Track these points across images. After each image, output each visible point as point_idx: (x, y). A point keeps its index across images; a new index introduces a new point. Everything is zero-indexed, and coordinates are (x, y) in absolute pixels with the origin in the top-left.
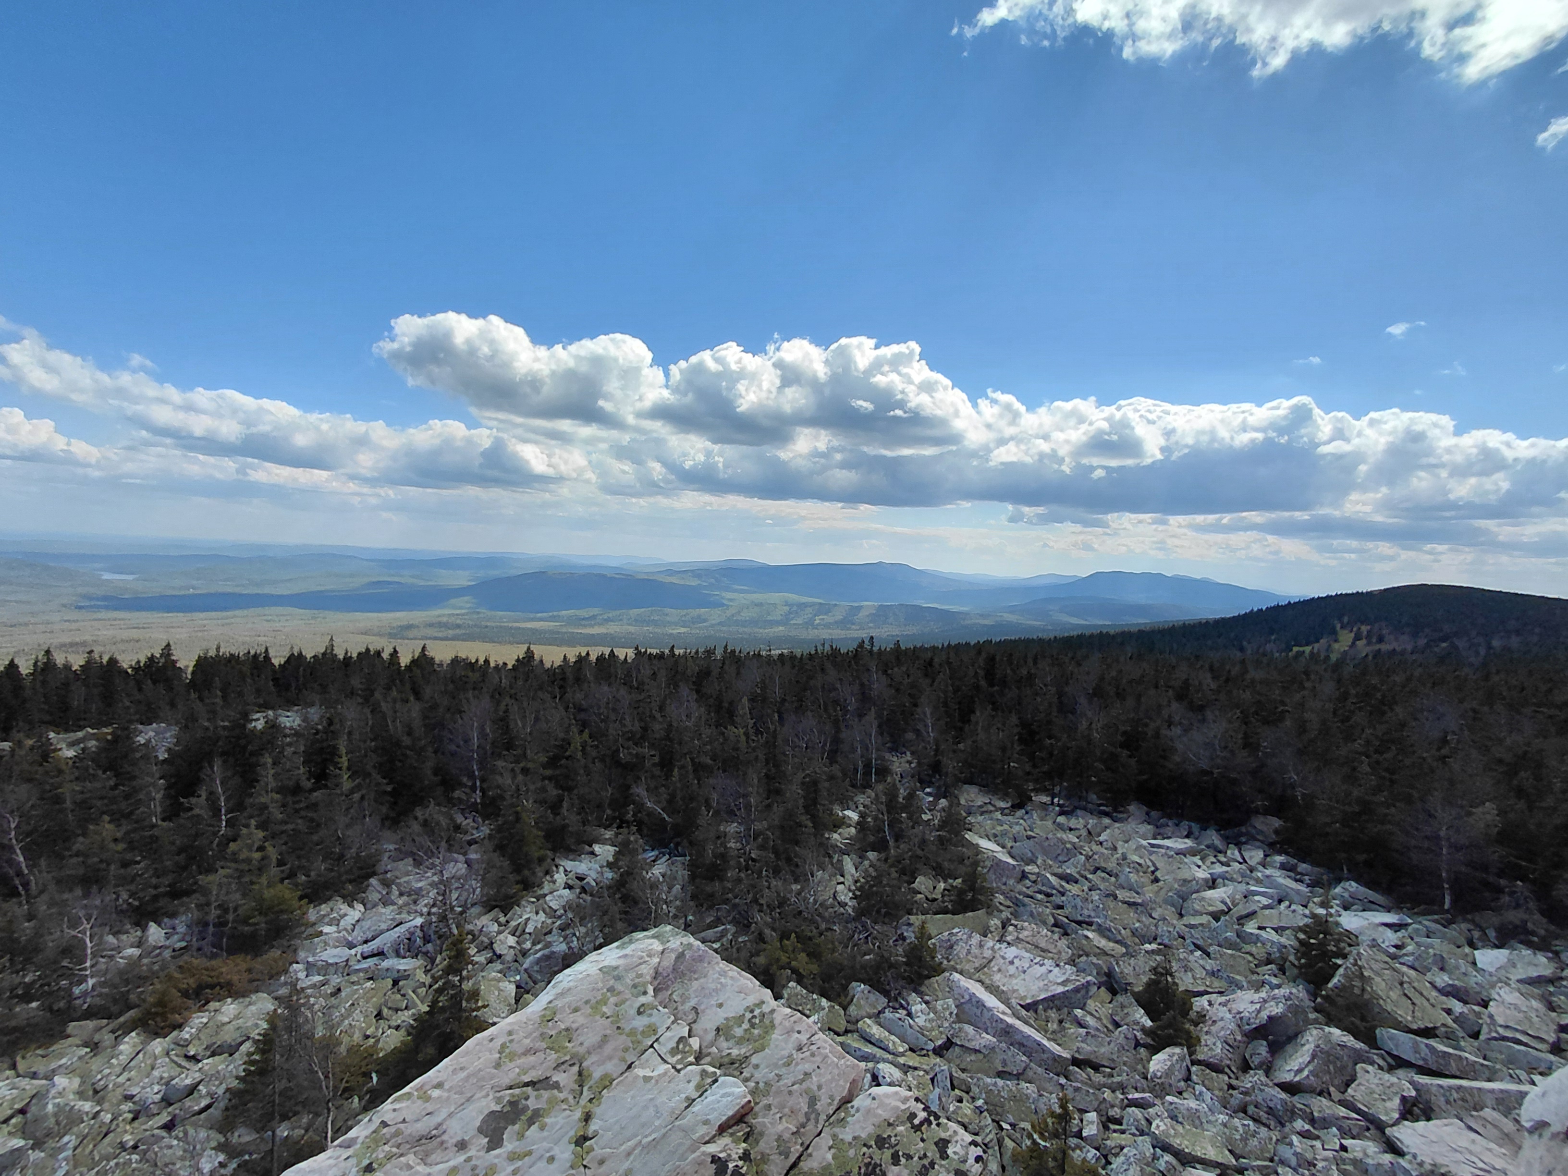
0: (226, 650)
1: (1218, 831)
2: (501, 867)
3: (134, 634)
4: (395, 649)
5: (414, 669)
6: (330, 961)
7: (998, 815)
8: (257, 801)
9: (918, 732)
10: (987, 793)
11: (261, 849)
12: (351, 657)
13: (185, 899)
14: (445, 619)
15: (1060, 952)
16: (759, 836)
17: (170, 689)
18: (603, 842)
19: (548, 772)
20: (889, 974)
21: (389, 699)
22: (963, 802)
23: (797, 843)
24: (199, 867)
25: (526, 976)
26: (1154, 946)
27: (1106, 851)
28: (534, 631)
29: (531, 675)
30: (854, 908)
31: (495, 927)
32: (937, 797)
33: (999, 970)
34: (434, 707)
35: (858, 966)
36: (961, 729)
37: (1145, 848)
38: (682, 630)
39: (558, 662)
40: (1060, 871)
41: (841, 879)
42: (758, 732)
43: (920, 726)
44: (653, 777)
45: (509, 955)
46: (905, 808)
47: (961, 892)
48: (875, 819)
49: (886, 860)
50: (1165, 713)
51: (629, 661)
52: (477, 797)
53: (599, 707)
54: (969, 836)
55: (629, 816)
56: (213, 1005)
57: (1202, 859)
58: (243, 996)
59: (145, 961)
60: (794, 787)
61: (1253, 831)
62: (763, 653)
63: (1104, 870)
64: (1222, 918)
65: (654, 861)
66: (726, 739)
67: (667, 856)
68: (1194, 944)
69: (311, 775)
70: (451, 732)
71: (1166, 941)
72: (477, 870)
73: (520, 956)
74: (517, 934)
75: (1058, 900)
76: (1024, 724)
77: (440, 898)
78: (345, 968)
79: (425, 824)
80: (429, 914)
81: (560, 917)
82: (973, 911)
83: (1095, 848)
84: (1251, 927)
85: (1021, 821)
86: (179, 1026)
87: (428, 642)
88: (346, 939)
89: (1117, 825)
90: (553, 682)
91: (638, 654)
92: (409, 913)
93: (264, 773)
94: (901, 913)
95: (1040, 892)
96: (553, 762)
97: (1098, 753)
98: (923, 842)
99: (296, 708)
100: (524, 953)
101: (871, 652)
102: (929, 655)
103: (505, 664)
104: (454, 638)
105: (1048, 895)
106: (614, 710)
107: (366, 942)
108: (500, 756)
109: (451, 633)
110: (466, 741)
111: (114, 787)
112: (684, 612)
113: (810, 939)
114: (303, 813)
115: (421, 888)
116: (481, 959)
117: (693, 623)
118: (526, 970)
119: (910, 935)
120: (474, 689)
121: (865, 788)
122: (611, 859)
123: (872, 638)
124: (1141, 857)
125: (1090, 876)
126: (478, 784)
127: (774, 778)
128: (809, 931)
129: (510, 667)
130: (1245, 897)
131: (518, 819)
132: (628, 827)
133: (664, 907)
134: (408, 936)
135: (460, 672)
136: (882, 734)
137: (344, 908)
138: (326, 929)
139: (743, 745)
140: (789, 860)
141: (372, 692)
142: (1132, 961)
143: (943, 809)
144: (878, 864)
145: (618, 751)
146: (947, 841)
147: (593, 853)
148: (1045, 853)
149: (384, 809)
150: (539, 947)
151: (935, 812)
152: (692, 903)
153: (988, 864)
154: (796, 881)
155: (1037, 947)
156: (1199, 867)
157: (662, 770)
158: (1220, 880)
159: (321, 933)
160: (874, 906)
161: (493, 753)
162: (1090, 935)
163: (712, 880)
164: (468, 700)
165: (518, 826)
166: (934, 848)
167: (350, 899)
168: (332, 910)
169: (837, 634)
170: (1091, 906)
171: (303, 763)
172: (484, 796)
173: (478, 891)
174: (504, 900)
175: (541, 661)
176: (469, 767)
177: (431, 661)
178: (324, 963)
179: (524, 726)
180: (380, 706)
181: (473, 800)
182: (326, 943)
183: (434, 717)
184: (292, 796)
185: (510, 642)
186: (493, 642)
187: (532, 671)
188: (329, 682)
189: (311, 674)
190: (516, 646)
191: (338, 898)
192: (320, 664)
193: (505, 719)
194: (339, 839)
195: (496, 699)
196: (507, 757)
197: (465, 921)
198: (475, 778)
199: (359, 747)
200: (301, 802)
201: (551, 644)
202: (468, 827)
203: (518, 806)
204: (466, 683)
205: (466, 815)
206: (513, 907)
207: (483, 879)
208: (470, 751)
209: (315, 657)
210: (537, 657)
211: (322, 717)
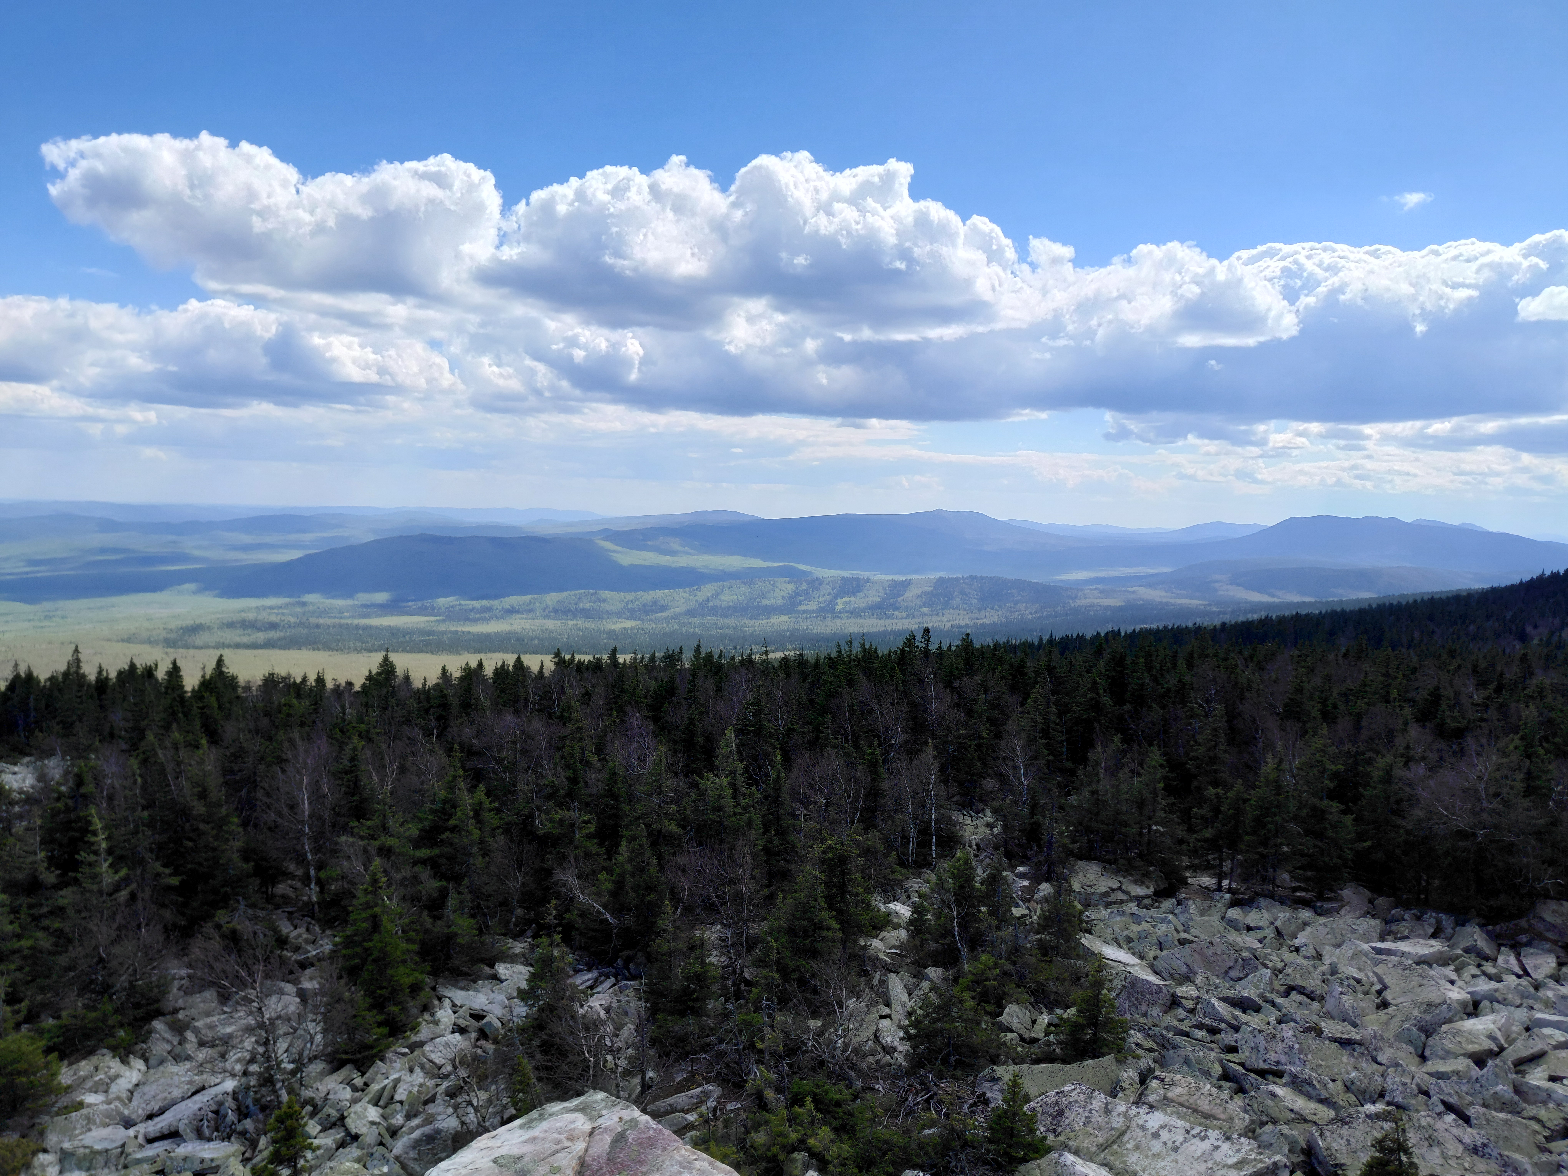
1: (1481, 926)
2: (351, 1001)
4: (174, 663)
5: (207, 694)
6: (98, 1147)
7: (1133, 907)
9: (1002, 779)
10: (1117, 872)
12: (107, 678)
14: (251, 616)
15: (1231, 1119)
16: (756, 944)
18: (511, 959)
19: (424, 853)
20: (962, 1157)
21: (168, 744)
22: (1076, 887)
23: (815, 954)
25: (397, 1167)
26: (1380, 1107)
27: (1305, 962)
28: (394, 632)
29: (392, 701)
30: (907, 1055)
31: (347, 1094)
32: (1036, 879)
33: (1137, 1148)
34: (240, 755)
35: (914, 1145)
36: (1073, 773)
37: (1366, 955)
38: (629, 624)
39: (433, 678)
40: (1231, 993)
41: (886, 1011)
42: (751, 782)
43: (1006, 769)
44: (588, 855)
45: (370, 1136)
46: (984, 898)
47: (1076, 1028)
48: (938, 915)
49: (956, 980)
50: (1400, 742)
51: (547, 673)
52: (313, 893)
53: (501, 748)
54: (1086, 940)
55: (550, 919)
57: (1457, 970)
60: (808, 868)
61: (1540, 927)
62: (756, 657)
63: (1301, 990)
64: (1490, 1063)
65: (591, 987)
66: (702, 794)
67: (613, 979)
68: (1444, 1102)
69: (51, 861)
70: (267, 793)
71: (1399, 1099)
72: (316, 1007)
73: (387, 1137)
74: (381, 1103)
75: (1228, 1038)
76: (1173, 764)
77: (261, 1050)
78: (120, 1157)
80: (245, 1073)
81: (447, 1076)
82: (1095, 1057)
83: (1288, 956)
84: (1537, 1077)
85: (1170, 917)
87: (226, 651)
88: (120, 1114)
89: (1322, 920)
90: (427, 711)
91: (561, 663)
92: (214, 1073)
94: (981, 1062)
95: (1200, 1026)
96: (429, 837)
97: (1292, 806)
98: (1016, 951)
99: (26, 759)
100: (394, 1132)
101: (926, 653)
102: (1020, 654)
103: (350, 684)
104: (269, 645)
105: (1213, 1031)
106: (525, 752)
107: (150, 1117)
108: (345, 829)
109: (261, 637)
110: (291, 807)
112: (630, 596)
113: (838, 1104)
115: (230, 1035)
116: (327, 1140)
117: (646, 612)
118: (397, 1158)
119: (996, 1097)
120: (302, 724)
121: (921, 866)
122: (524, 985)
123: (927, 631)
124: (1360, 970)
125: (1279, 1001)
126: (312, 872)
127: (778, 854)
128: (836, 1092)
129: (357, 687)
130: (1528, 1029)
131: (376, 924)
132: (549, 935)
133: (609, 1058)
134: (214, 1107)
135: (278, 699)
136: (946, 782)
137: (115, 1065)
138: (90, 1098)
139: (728, 803)
140: (802, 983)
141: (142, 733)
142: (1345, 1131)
143: (1046, 899)
144: (944, 986)
145: (531, 816)
146: (1053, 948)
147: (495, 978)
148: (1208, 963)
149: (168, 914)
150: (416, 1122)
151: (1033, 904)
152: (652, 1052)
153: (1118, 983)
154: (815, 1014)
155: (1195, 1111)
156: (1452, 982)
157: (600, 845)
158: (1485, 1004)
159: (81, 1105)
160: (940, 1050)
161: (334, 825)
162: (1280, 1091)
163: (682, 1014)
164: (291, 741)
165: (376, 937)
166: (1033, 960)
167: (124, 1053)
168: (96, 1069)
169: (872, 625)
170: (1280, 1047)
171: (41, 843)
172: (322, 891)
173: (319, 1038)
174: (360, 1052)
175: (407, 678)
176: (298, 847)
177: (231, 682)
178: (87, 1151)
179: (382, 781)
180: (156, 754)
181: (305, 898)
182: (89, 1120)
183: (240, 771)
184: (28, 896)
185: (355, 649)
186: (330, 649)
187: (393, 694)
188: (75, 718)
189: (47, 706)
190: (366, 654)
191: (105, 1051)
192: (60, 690)
193: (352, 771)
194: (101, 960)
195: (337, 740)
196: (356, 830)
197: (302, 1085)
198: (309, 864)
199: (126, 818)
200: (41, 905)
201: (420, 651)
202: (300, 940)
203: (376, 905)
204: (289, 715)
205: (296, 921)
206: (373, 1062)
207: (325, 1020)
208: (299, 822)
209: (52, 679)
210: (399, 672)
211: (67, 773)
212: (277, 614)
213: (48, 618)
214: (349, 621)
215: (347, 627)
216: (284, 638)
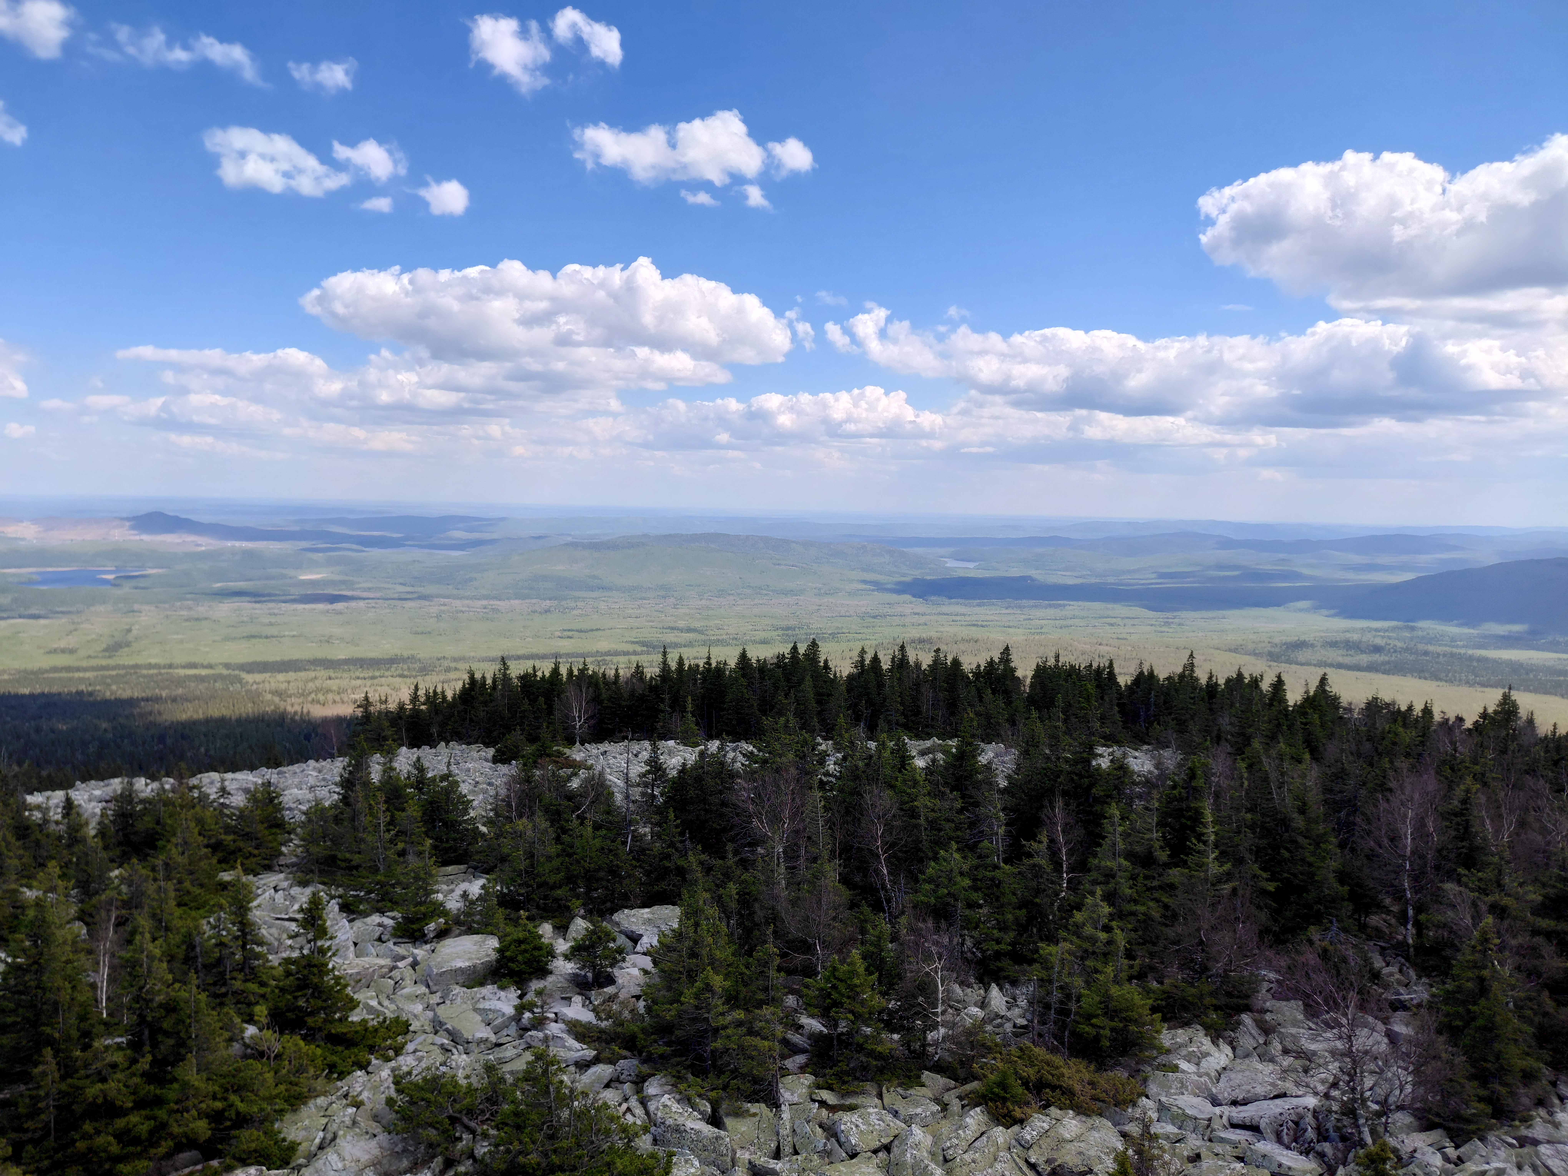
0: (1067, 659)
2: (1450, 1062)
3: (975, 632)
4: (1279, 677)
5: (1310, 711)
6: (1189, 1112)
8: (1103, 863)
11: (1107, 929)
12: (1217, 684)
13: (1025, 966)
14: (1355, 637)
17: (1009, 703)
19: (1547, 924)
21: (1273, 754)
24: (1039, 931)
28: (1516, 667)
29: (1513, 746)
31: (1437, 1160)
34: (1341, 775)
52: (1409, 934)
56: (1054, 1111)
58: (1088, 1116)
59: (989, 1028)
69: (1167, 843)
70: (1369, 821)
72: (1408, 1055)
77: (1346, 1078)
78: (1207, 1129)
79: (1325, 955)
80: (1327, 1096)
86: (1021, 1122)
87: (1328, 670)
88: (1209, 1089)
90: (1556, 762)
92: (1297, 1084)
93: (1111, 829)
96: (1554, 907)
99: (1145, 747)
103: (1460, 720)
104: (1371, 668)
107: (1234, 1103)
108: (1451, 875)
109: (1364, 659)
110: (1392, 840)
111: (960, 811)
114: (1156, 895)
115: (1314, 1053)
120: (1408, 756)
126: (1411, 912)
129: (1468, 724)
131: (1483, 988)
134: (1294, 1118)
135: (1382, 725)
137: (1207, 1044)
138: (1184, 1065)
141: (1247, 740)
149: (1263, 916)
159: (1175, 1069)
161: (1437, 868)
164: (1397, 772)
165: (1483, 1002)
167: (1216, 1034)
168: (1191, 1040)
171: (1157, 825)
172: (1419, 934)
173: (1409, 1088)
174: (1453, 1121)
175: (1530, 722)
176: (1396, 883)
177: (1334, 701)
178: (1180, 1111)
179: (1497, 832)
180: (1260, 762)
181: (1400, 937)
182: (1183, 1085)
183: (1341, 792)
184: (1143, 867)
185: (1467, 682)
186: (1437, 679)
187: (1514, 738)
188: (1188, 716)
189: (1165, 703)
190: (1479, 689)
191: (1199, 1027)
192: (1177, 690)
193: (1463, 815)
194: (1201, 942)
195: (1447, 778)
196: (1464, 879)
197: (1386, 1130)
198: (1407, 902)
199: (1230, 817)
200: (1154, 878)
201: (1546, 692)
202: (1392, 979)
203: (1485, 967)
204: (1394, 744)
205: (1388, 958)
206: (1470, 1139)
207: (1417, 1072)
208: (1400, 856)
209: (1169, 678)
210: (1523, 713)
211: (1180, 765)
212: (1383, 637)
213: (1167, 624)
214: (1463, 651)
215: (1460, 657)
216: (1388, 663)
